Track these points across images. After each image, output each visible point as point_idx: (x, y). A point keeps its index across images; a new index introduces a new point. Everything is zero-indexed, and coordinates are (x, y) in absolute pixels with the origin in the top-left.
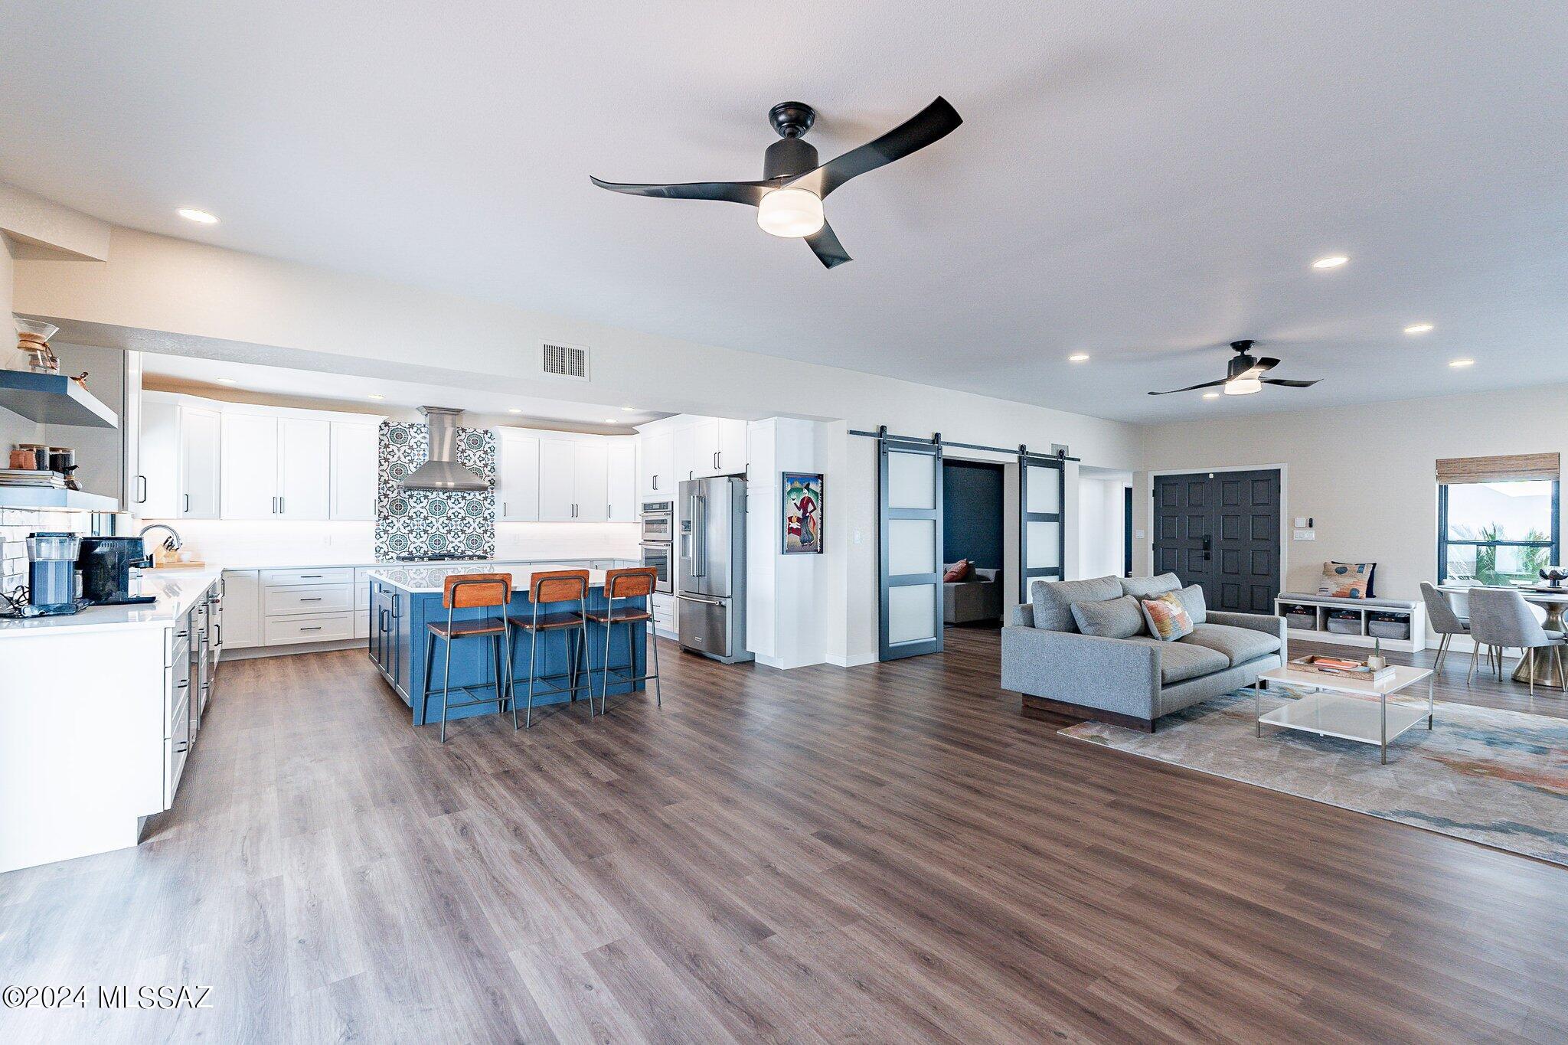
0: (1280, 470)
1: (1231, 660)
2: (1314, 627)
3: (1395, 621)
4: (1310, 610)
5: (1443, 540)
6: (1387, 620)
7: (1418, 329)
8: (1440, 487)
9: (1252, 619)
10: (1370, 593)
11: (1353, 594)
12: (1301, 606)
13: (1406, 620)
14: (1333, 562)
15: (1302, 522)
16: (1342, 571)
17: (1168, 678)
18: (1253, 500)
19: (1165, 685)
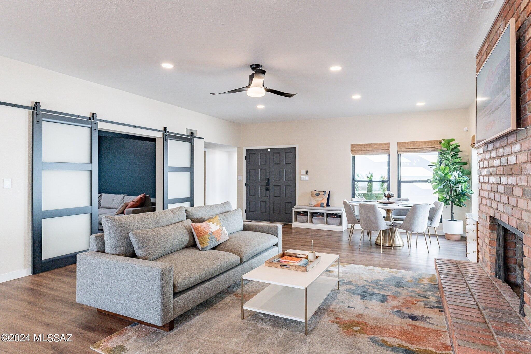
0: (295, 148)
1: (241, 259)
2: (307, 222)
3: (336, 217)
4: (306, 213)
5: (354, 181)
6: (334, 217)
7: (336, 68)
8: (352, 156)
9: (265, 227)
10: (328, 205)
11: (321, 206)
12: (303, 212)
13: (340, 216)
14: (315, 191)
15: (304, 172)
16: (318, 195)
17: (179, 289)
18: (285, 162)
19: (176, 294)
